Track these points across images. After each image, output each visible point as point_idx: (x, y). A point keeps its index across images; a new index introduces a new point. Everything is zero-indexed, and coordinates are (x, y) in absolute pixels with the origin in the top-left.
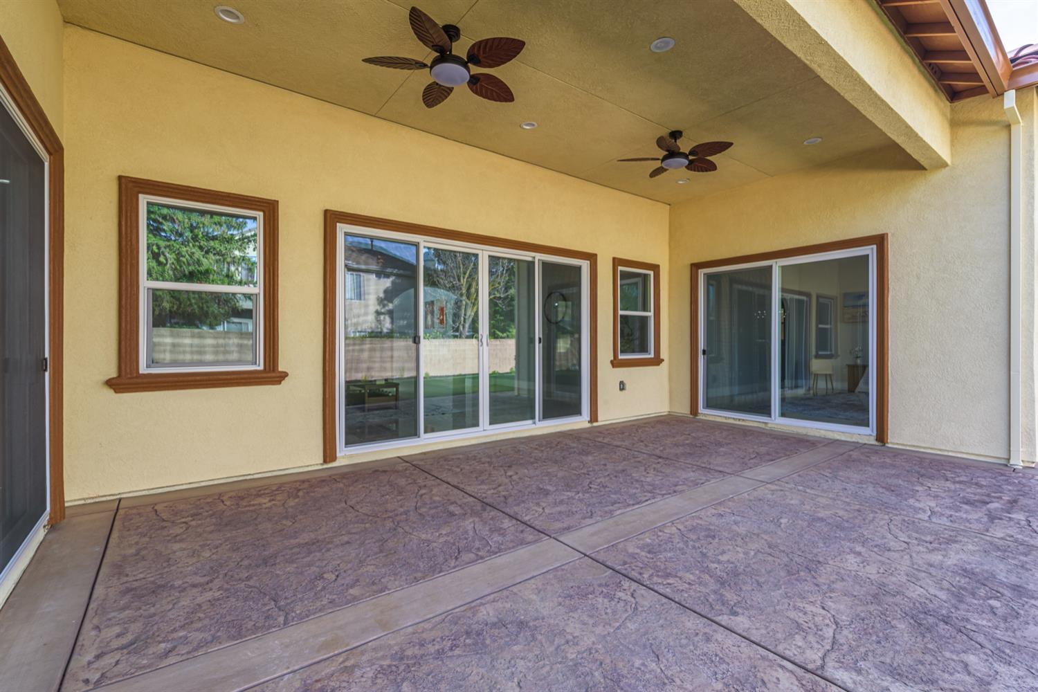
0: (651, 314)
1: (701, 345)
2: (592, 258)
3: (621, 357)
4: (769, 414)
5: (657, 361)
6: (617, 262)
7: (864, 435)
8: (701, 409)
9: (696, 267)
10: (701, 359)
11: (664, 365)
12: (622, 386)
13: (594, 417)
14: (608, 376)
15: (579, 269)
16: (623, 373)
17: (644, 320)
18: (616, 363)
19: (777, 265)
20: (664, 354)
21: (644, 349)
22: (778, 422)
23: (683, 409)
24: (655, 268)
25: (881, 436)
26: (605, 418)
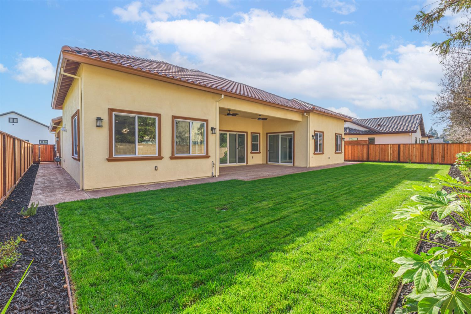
0: (259, 143)
1: (268, 149)
2: (247, 132)
3: (252, 152)
4: (279, 162)
5: (260, 153)
6: (251, 133)
7: (291, 165)
8: (268, 162)
9: (267, 133)
10: (268, 152)
11: (261, 153)
12: (253, 157)
13: (247, 163)
14: (250, 155)
15: (244, 135)
16: (253, 155)
17: (257, 144)
18: (251, 153)
19: (280, 134)
20: (261, 151)
21: (257, 150)
22: (280, 164)
23: (265, 162)
24: (259, 133)
25: (294, 165)
26: (249, 163)
